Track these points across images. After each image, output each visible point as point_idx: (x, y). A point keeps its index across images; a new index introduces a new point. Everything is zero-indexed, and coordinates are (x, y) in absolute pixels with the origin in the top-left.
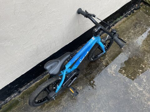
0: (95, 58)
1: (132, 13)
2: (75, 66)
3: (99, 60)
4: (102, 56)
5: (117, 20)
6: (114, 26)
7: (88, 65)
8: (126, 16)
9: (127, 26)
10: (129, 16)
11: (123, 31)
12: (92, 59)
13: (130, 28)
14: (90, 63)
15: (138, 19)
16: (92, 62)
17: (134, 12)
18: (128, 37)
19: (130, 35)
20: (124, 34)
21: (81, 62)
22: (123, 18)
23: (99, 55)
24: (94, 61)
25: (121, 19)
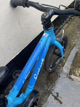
0: (53, 66)
1: (70, 19)
2: (29, 88)
3: (58, 68)
4: (60, 63)
5: (60, 27)
6: (60, 32)
7: (47, 78)
8: (67, 23)
9: (71, 29)
10: (69, 22)
11: (70, 34)
12: (51, 70)
13: (75, 30)
14: (48, 74)
15: (78, 22)
16: (51, 73)
17: (72, 18)
18: (77, 37)
19: (78, 36)
20: (72, 36)
21: (36, 78)
22: (65, 24)
23: (56, 62)
24: (53, 71)
25: (64, 25)
